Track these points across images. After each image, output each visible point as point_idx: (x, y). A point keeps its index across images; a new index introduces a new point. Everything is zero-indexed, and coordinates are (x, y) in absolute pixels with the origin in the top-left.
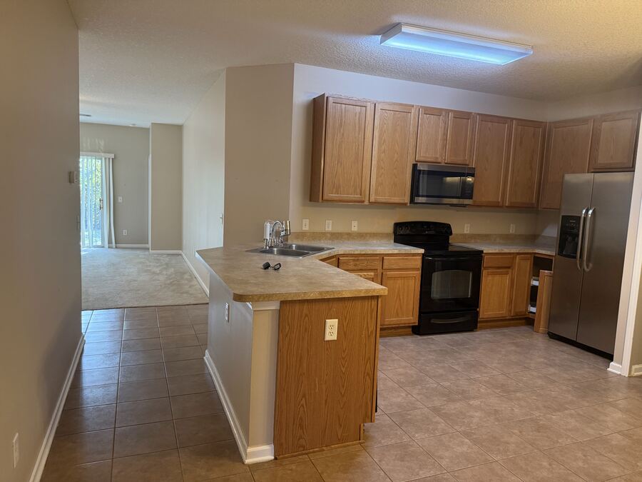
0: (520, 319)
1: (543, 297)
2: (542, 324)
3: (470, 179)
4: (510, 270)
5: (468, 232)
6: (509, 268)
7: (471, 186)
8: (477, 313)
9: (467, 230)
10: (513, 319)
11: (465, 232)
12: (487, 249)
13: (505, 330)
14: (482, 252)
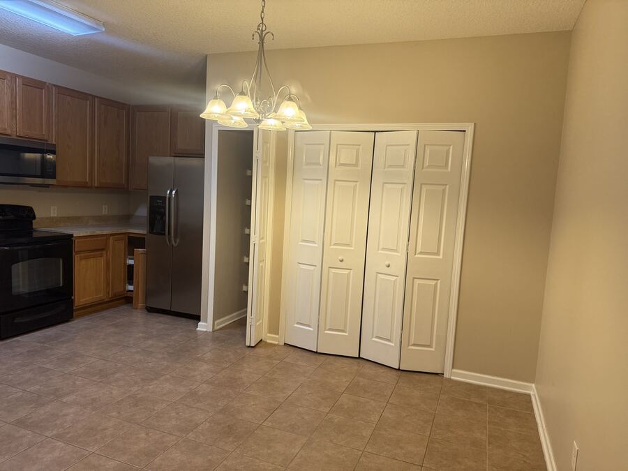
0: (119, 299)
1: (139, 274)
2: (140, 301)
3: (51, 157)
4: (104, 252)
5: (56, 215)
6: (103, 250)
7: (53, 165)
8: (72, 302)
9: (54, 212)
10: (112, 301)
11: (52, 215)
12: (77, 232)
13: (104, 313)
14: (72, 235)
